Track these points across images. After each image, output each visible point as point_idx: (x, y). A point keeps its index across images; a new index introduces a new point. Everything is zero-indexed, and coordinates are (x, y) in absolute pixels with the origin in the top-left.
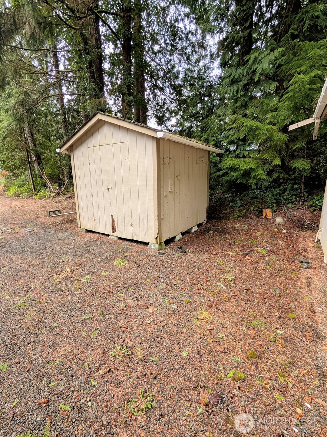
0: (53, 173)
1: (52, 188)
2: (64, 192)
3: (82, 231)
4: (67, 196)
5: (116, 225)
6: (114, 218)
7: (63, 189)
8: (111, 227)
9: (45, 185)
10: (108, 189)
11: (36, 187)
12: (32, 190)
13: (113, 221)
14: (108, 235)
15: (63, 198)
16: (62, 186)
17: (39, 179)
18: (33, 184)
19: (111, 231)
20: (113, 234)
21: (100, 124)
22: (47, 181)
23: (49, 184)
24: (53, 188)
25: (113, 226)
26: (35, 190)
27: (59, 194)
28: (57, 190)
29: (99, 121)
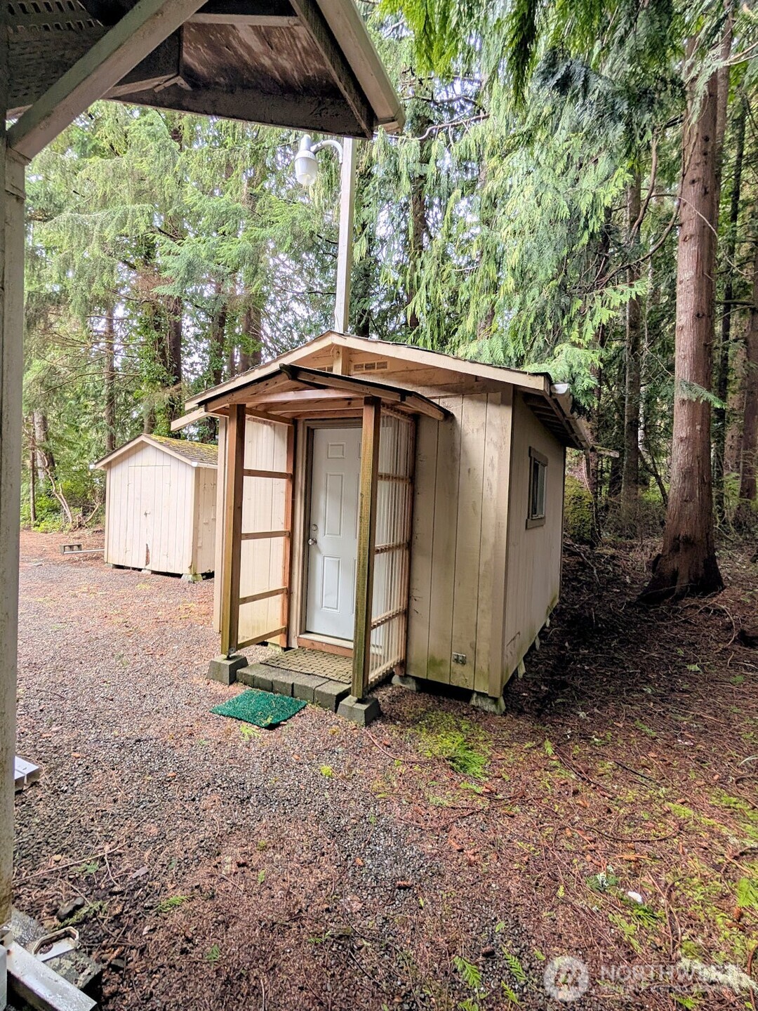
0: (74, 490)
1: (69, 515)
2: (90, 524)
3: (109, 566)
4: (96, 530)
5: (150, 556)
6: (149, 548)
7: (90, 517)
8: (145, 559)
9: (56, 510)
10: (146, 514)
11: (37, 513)
12: (30, 517)
13: (148, 551)
14: (140, 570)
15: (86, 532)
16: (89, 514)
17: (44, 499)
18: (34, 507)
19: (145, 563)
20: (147, 567)
21: (143, 445)
22: (64, 503)
23: (66, 509)
24: (72, 514)
25: (147, 557)
26: (35, 518)
27: (80, 526)
28: (79, 518)
29: (142, 442)
